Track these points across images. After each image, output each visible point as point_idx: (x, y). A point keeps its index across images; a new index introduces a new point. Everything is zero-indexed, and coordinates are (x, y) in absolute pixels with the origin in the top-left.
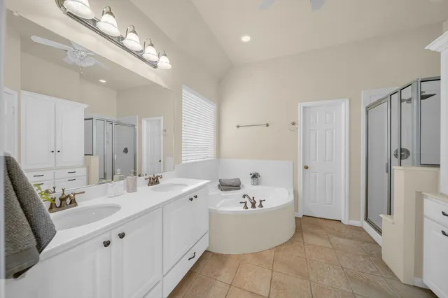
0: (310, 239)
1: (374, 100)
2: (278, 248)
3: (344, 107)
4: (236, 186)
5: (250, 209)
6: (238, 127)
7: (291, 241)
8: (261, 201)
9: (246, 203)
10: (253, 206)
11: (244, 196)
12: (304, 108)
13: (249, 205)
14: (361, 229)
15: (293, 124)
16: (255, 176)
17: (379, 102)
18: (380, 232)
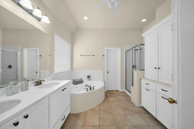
0: (110, 99)
1: (127, 49)
2: (100, 105)
3: (119, 51)
4: (81, 82)
5: (89, 91)
6: (81, 56)
7: (104, 101)
8: (93, 87)
9: (87, 88)
10: (90, 89)
11: (86, 86)
12: (107, 50)
13: (89, 89)
14: (124, 92)
15: (103, 56)
16: (89, 77)
17: (129, 50)
18: (130, 92)
